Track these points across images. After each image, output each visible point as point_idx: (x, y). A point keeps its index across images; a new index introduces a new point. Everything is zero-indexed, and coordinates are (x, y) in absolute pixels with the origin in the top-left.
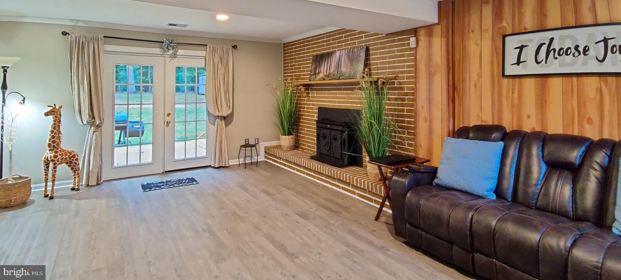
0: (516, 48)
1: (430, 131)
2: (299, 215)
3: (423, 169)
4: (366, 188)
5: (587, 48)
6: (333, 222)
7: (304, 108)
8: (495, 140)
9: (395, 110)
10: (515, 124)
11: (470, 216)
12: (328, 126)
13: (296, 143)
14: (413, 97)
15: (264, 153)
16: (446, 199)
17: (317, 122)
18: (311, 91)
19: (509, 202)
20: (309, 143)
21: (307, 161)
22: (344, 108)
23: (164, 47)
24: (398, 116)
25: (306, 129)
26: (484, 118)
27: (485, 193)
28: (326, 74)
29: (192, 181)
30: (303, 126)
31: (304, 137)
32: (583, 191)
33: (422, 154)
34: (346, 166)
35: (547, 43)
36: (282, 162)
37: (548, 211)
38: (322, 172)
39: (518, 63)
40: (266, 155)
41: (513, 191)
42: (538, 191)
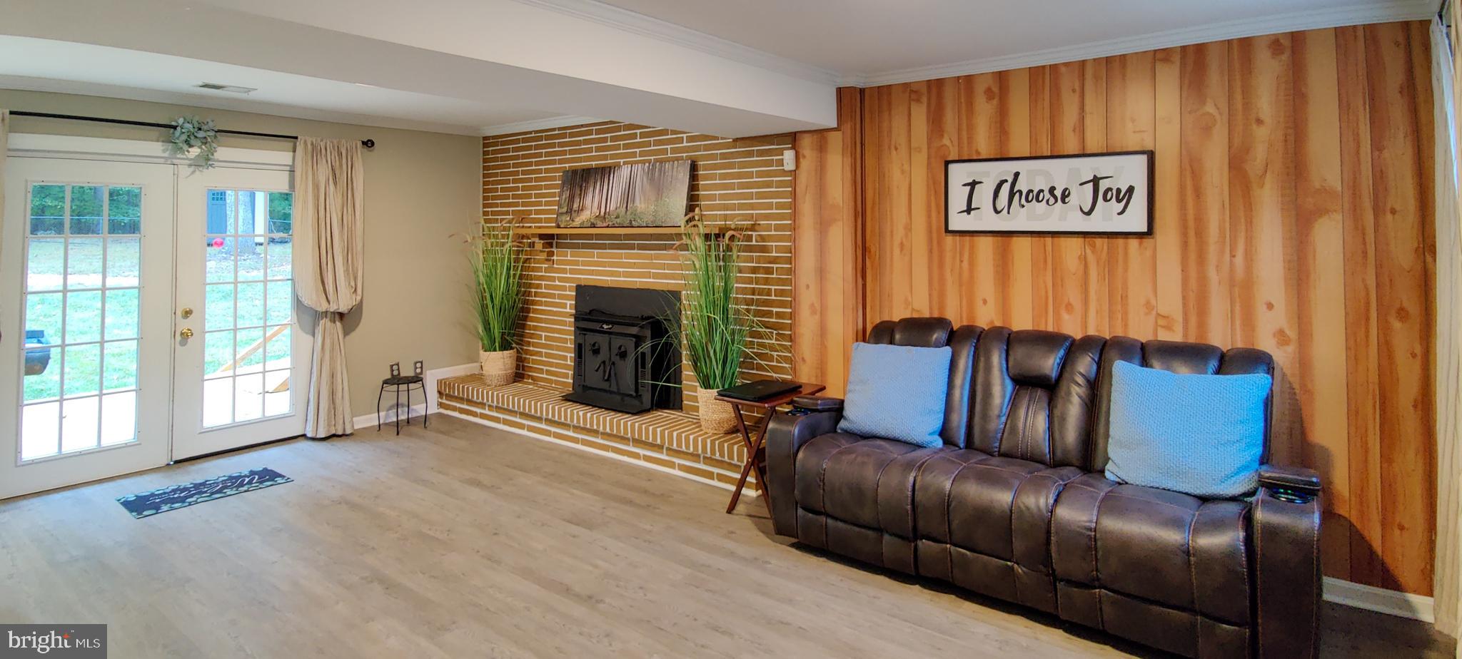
0: (965, 185)
1: (823, 331)
2: (569, 522)
3: (821, 405)
4: (700, 452)
5: (1067, 193)
6: (648, 527)
7: (539, 286)
8: (937, 345)
9: (753, 292)
10: (965, 316)
11: (911, 479)
12: (605, 326)
13: (518, 367)
14: (789, 266)
15: (436, 395)
16: (868, 455)
17: (577, 319)
18: (557, 248)
19: (961, 449)
20: (551, 364)
21: (557, 407)
22: (638, 287)
23: (178, 138)
24: (759, 303)
25: (543, 334)
26: (916, 306)
27: (927, 438)
28: (597, 214)
29: (268, 476)
30: (535, 328)
31: (539, 354)
32: (1063, 419)
33: (806, 376)
34: (647, 411)
35: (1010, 181)
36: (487, 412)
37: (1017, 458)
38: (595, 427)
39: (969, 210)
40: (442, 398)
41: (966, 430)
42: (1002, 426)
